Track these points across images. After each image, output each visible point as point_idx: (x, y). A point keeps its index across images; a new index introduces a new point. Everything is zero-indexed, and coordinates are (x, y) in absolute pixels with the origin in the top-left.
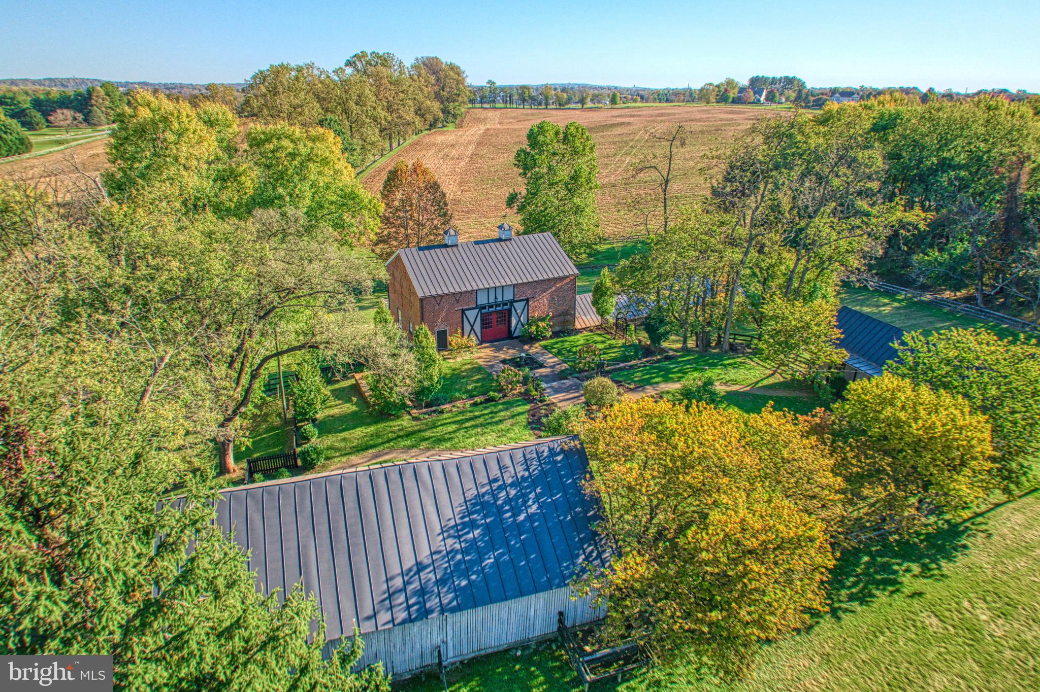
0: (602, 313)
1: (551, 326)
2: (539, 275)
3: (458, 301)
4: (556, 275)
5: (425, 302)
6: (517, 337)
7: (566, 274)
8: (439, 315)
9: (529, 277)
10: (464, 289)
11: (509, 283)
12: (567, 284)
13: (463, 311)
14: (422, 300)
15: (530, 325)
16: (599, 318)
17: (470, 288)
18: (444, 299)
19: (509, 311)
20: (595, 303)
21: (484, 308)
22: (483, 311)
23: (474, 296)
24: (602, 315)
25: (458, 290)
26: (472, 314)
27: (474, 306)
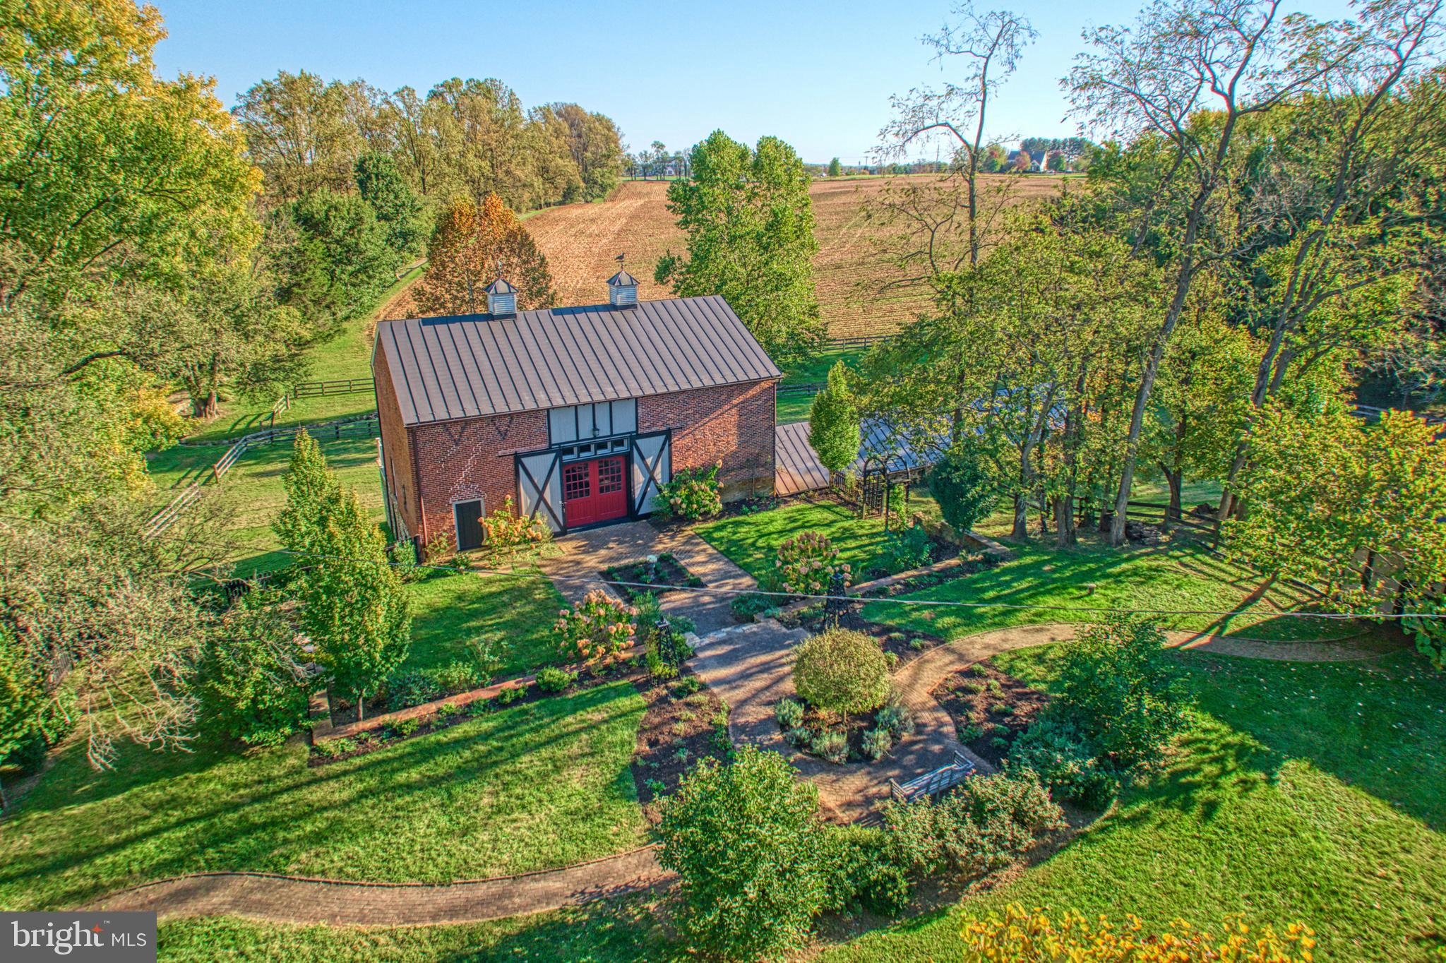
0: (831, 460)
1: (721, 491)
2: (693, 378)
3: (504, 435)
4: (731, 379)
5: (421, 437)
6: (647, 516)
7: (753, 376)
8: (460, 468)
9: (670, 381)
10: (516, 407)
11: (625, 394)
12: (754, 398)
13: (518, 458)
14: (413, 430)
15: (673, 489)
16: (825, 470)
17: (531, 405)
18: (470, 430)
19: (628, 459)
20: (816, 440)
21: (569, 451)
22: (565, 458)
23: (541, 423)
24: (831, 466)
25: (501, 408)
26: (539, 466)
27: (545, 446)
